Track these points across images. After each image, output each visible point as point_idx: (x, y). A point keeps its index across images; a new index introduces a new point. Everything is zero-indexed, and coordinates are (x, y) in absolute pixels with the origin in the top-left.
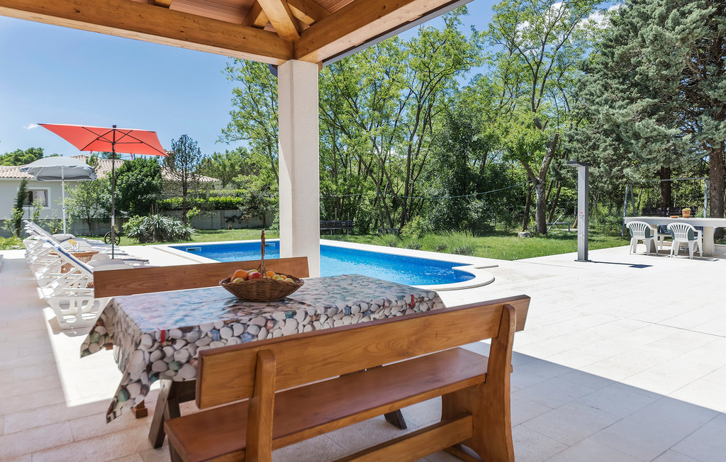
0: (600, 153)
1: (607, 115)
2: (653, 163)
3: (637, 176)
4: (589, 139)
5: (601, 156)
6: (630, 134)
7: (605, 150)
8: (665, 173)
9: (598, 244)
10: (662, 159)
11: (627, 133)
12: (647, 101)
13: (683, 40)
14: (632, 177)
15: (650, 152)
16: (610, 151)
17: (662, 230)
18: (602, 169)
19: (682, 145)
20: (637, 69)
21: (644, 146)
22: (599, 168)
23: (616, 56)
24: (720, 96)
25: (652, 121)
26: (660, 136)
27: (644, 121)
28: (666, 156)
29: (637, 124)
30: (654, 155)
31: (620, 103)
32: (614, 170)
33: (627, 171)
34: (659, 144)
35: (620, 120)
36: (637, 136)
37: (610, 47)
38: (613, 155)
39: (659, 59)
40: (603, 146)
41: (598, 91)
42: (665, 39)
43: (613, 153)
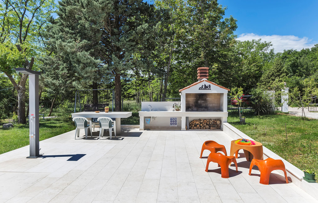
0: (60, 72)
1: (61, 45)
2: (88, 79)
3: (80, 87)
4: (53, 63)
5: (61, 73)
6: (75, 60)
7: (62, 70)
8: (95, 86)
9: (58, 130)
10: (93, 77)
11: (73, 59)
12: (85, 41)
13: (103, 9)
14: (77, 87)
15: (86, 73)
16: (66, 71)
17: (94, 120)
18: (61, 82)
19: (103, 70)
20: (79, 22)
21: (83, 68)
22: (59, 81)
23: (67, 11)
24: (121, 46)
25: (87, 54)
26: (92, 63)
27: (82, 53)
28: (95, 75)
29: (78, 53)
30: (89, 74)
31: (70, 40)
32: (68, 82)
33: (74, 83)
34: (91, 68)
35: (69, 50)
36: (79, 62)
37: (64, 6)
38: (67, 74)
39: (90, 18)
40: (61, 67)
41: (57, 31)
42: (94, 5)
43: (67, 72)
